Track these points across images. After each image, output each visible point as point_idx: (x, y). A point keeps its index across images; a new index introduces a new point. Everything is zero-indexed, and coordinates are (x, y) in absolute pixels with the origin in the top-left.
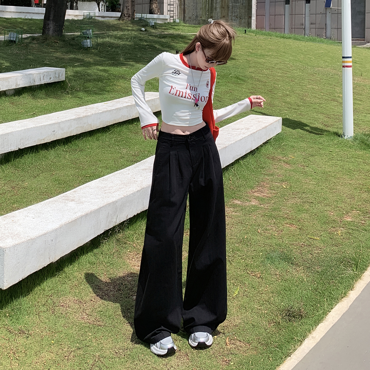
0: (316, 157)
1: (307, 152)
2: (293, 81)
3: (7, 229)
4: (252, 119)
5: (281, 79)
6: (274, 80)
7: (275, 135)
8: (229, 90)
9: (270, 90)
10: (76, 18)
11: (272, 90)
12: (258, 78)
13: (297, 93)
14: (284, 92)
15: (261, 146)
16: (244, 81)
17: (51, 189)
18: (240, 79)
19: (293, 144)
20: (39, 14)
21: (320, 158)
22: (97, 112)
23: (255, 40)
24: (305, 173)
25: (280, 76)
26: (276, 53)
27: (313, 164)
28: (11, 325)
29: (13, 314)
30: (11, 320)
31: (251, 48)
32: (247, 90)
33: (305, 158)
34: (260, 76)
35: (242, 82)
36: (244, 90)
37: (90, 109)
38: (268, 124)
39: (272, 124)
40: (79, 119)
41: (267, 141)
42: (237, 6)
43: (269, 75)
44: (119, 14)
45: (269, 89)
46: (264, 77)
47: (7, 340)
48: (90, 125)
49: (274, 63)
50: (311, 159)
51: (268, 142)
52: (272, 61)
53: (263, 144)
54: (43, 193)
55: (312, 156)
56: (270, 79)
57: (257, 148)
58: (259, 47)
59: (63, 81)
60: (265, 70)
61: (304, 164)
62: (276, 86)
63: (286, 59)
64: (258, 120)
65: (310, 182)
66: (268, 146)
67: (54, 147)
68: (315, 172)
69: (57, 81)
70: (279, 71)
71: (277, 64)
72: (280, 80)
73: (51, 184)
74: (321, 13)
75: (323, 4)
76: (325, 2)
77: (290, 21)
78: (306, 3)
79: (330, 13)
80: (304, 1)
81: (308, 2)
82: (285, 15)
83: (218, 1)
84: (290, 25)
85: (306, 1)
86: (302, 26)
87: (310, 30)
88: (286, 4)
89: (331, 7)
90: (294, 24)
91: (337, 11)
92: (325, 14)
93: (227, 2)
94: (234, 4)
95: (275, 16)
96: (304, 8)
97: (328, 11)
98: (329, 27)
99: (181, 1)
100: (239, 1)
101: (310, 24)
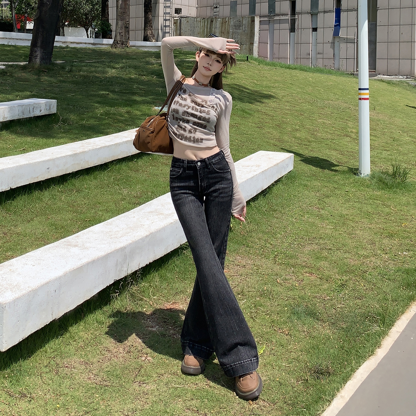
0: (331, 198)
1: (322, 192)
2: (303, 115)
3: (5, 280)
4: (261, 156)
5: (290, 112)
6: (282, 113)
7: (287, 173)
8: (235, 123)
9: (278, 125)
10: (64, 45)
11: (280, 124)
12: (265, 111)
13: (307, 128)
14: (294, 126)
15: (273, 185)
16: (250, 114)
17: (47, 234)
18: (246, 112)
19: (306, 182)
20: (23, 40)
21: (335, 199)
22: (95, 147)
23: (259, 70)
24: (321, 217)
25: (288, 109)
26: (283, 85)
27: (328, 206)
28: (11, 388)
29: (13, 375)
30: (11, 382)
31: (256, 79)
32: (253, 125)
33: (319, 200)
34: (266, 110)
35: (248, 116)
36: (250, 124)
37: (87, 144)
38: (279, 162)
39: (284, 161)
40: (75, 155)
41: (279, 179)
42: (238, 32)
43: (276, 108)
44: (111, 41)
45: (277, 123)
46: (272, 110)
47: (7, 404)
48: (88, 161)
49: (281, 95)
50: (326, 200)
51: (279, 181)
52: (279, 93)
53: (275, 182)
54: (39, 239)
55: (328, 197)
56: (277, 113)
57: (269, 187)
58: (264, 78)
59: (54, 113)
60: (272, 103)
61: (319, 206)
62: (285, 120)
63: (293, 91)
64: (268, 156)
65: (327, 226)
66: (280, 185)
67: (49, 187)
68: (331, 216)
69: (47, 113)
70: (286, 104)
71: (284, 96)
72: (288, 114)
73: (47, 229)
74: (329, 42)
75: (330, 33)
76: (333, 30)
77: (296, 51)
78: (313, 31)
79: (338, 42)
80: (311, 29)
81: (315, 30)
82: (290, 44)
83: (218, 26)
84: (295, 54)
85: (312, 29)
86: (309, 56)
87: (317, 60)
88: (291, 32)
89: (339, 36)
90: (299, 53)
91: (346, 40)
92: (333, 43)
93: (228, 28)
94: (234, 30)
95: (279, 45)
96: (311, 36)
97: (337, 40)
98: (337, 57)
99: (176, 26)
100: (241, 28)
101: (317, 54)
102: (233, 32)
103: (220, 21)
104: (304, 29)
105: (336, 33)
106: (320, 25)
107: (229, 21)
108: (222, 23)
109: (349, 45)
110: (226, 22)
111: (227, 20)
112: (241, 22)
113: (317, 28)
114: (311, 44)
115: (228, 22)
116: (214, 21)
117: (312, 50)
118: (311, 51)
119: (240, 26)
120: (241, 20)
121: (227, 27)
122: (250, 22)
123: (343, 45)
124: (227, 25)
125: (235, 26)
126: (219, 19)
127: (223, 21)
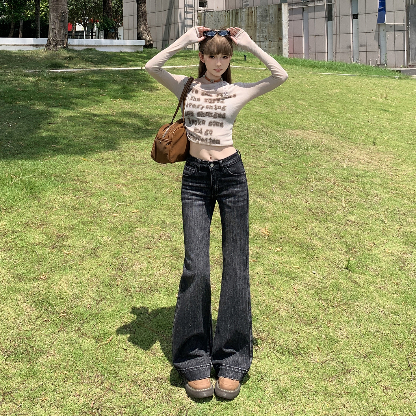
42: (265, 24)
74: (372, 30)
75: (374, 19)
76: (377, 16)
77: (334, 43)
78: (354, 19)
79: (384, 30)
80: (351, 16)
81: (355, 16)
82: (327, 35)
83: (244, 19)
84: (334, 48)
85: (353, 16)
86: (349, 49)
87: (360, 54)
88: (329, 21)
89: (385, 23)
90: (338, 46)
91: (393, 27)
92: (378, 32)
93: (255, 20)
94: (262, 23)
95: (315, 37)
96: (351, 25)
97: (382, 28)
98: (383, 49)
99: (201, 19)
100: (268, 18)
101: (359, 46)
102: (260, 25)
103: (246, 11)
104: (343, 17)
105: (381, 20)
106: (361, 10)
107: (256, 10)
108: (248, 15)
109: (398, 34)
110: (252, 12)
111: (253, 10)
112: (268, 11)
113: (358, 14)
114: (352, 34)
115: (254, 12)
116: (239, 13)
117: (353, 41)
118: (352, 43)
119: (266, 16)
120: (267, 8)
121: (253, 20)
122: (277, 11)
123: (390, 35)
124: (254, 16)
125: (262, 16)
126: (244, 10)
127: (248, 12)
